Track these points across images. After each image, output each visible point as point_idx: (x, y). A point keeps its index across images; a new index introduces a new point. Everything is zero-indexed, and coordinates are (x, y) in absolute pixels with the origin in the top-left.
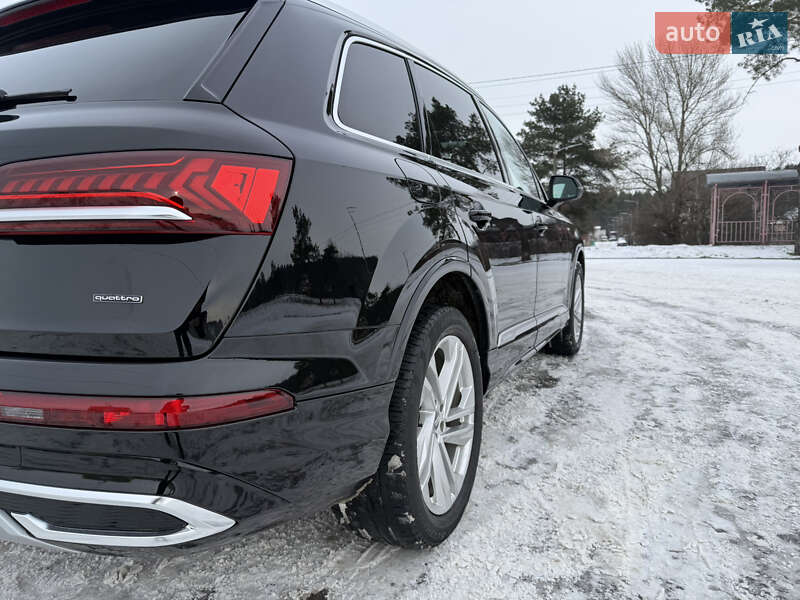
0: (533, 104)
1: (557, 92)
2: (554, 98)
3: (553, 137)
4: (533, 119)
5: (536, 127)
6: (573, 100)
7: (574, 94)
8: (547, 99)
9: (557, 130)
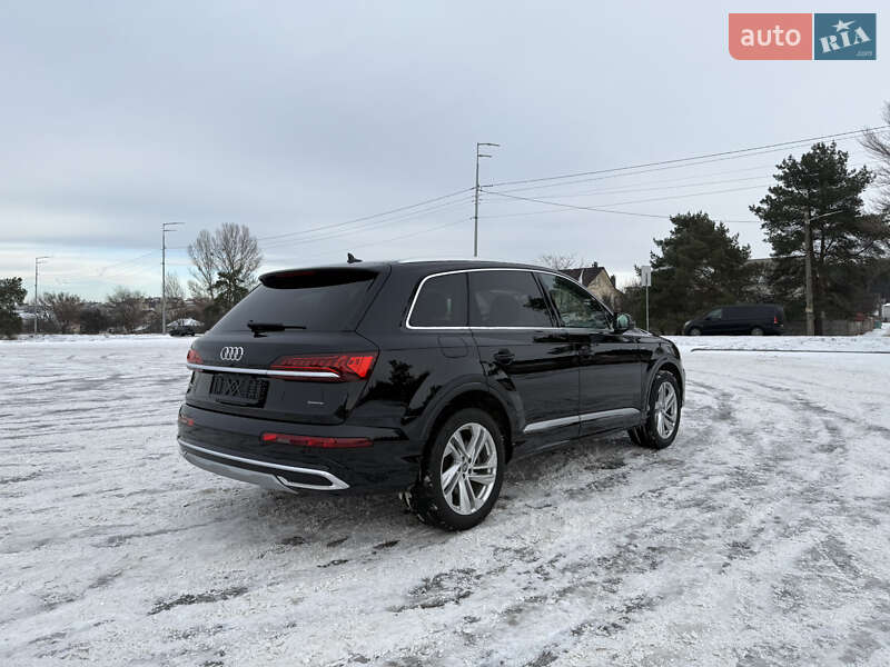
0: (780, 167)
1: (812, 151)
2: (807, 159)
3: (808, 203)
4: (781, 184)
5: (784, 193)
6: (831, 159)
7: (833, 153)
8: (799, 160)
9: (812, 195)
